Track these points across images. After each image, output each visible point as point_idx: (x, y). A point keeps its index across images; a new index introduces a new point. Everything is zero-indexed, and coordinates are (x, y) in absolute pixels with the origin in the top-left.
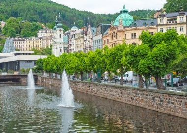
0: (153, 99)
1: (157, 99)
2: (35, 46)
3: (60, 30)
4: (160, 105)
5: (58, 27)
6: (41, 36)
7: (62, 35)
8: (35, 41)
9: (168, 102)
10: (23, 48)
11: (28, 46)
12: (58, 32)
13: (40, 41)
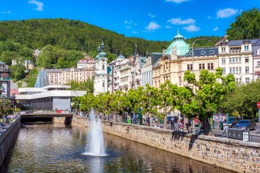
1: (203, 147)
2: (74, 79)
3: (103, 60)
4: (206, 154)
5: (101, 56)
6: (81, 67)
7: (106, 65)
8: (74, 73)
9: (215, 151)
10: (59, 81)
11: (65, 78)
12: (101, 62)
13: (79, 73)
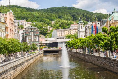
0: (110, 63)
1: (112, 63)
2: (69, 33)
3: (82, 24)
4: (113, 67)
5: (80, 22)
6: (72, 28)
7: (83, 27)
8: (69, 31)
9: (116, 66)
10: (63, 35)
11: (65, 34)
12: (81, 25)
13: (71, 31)
